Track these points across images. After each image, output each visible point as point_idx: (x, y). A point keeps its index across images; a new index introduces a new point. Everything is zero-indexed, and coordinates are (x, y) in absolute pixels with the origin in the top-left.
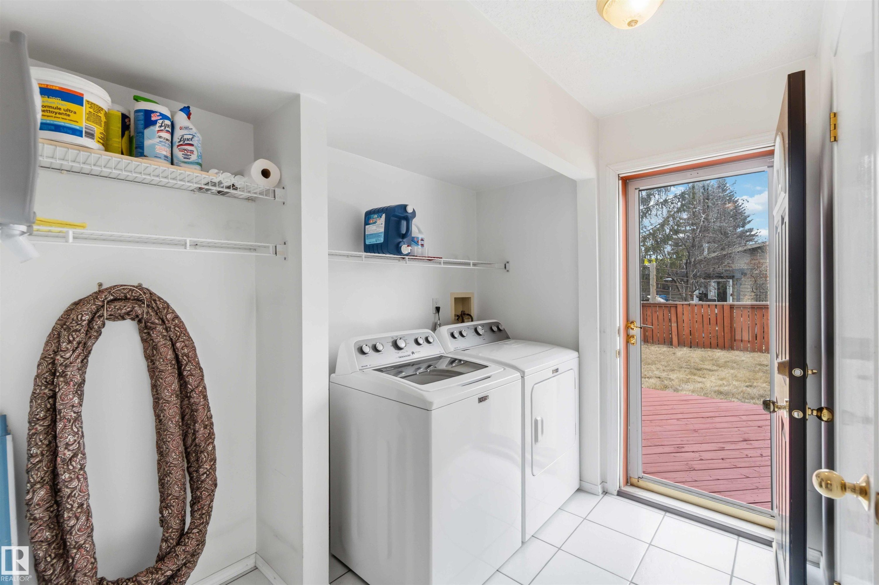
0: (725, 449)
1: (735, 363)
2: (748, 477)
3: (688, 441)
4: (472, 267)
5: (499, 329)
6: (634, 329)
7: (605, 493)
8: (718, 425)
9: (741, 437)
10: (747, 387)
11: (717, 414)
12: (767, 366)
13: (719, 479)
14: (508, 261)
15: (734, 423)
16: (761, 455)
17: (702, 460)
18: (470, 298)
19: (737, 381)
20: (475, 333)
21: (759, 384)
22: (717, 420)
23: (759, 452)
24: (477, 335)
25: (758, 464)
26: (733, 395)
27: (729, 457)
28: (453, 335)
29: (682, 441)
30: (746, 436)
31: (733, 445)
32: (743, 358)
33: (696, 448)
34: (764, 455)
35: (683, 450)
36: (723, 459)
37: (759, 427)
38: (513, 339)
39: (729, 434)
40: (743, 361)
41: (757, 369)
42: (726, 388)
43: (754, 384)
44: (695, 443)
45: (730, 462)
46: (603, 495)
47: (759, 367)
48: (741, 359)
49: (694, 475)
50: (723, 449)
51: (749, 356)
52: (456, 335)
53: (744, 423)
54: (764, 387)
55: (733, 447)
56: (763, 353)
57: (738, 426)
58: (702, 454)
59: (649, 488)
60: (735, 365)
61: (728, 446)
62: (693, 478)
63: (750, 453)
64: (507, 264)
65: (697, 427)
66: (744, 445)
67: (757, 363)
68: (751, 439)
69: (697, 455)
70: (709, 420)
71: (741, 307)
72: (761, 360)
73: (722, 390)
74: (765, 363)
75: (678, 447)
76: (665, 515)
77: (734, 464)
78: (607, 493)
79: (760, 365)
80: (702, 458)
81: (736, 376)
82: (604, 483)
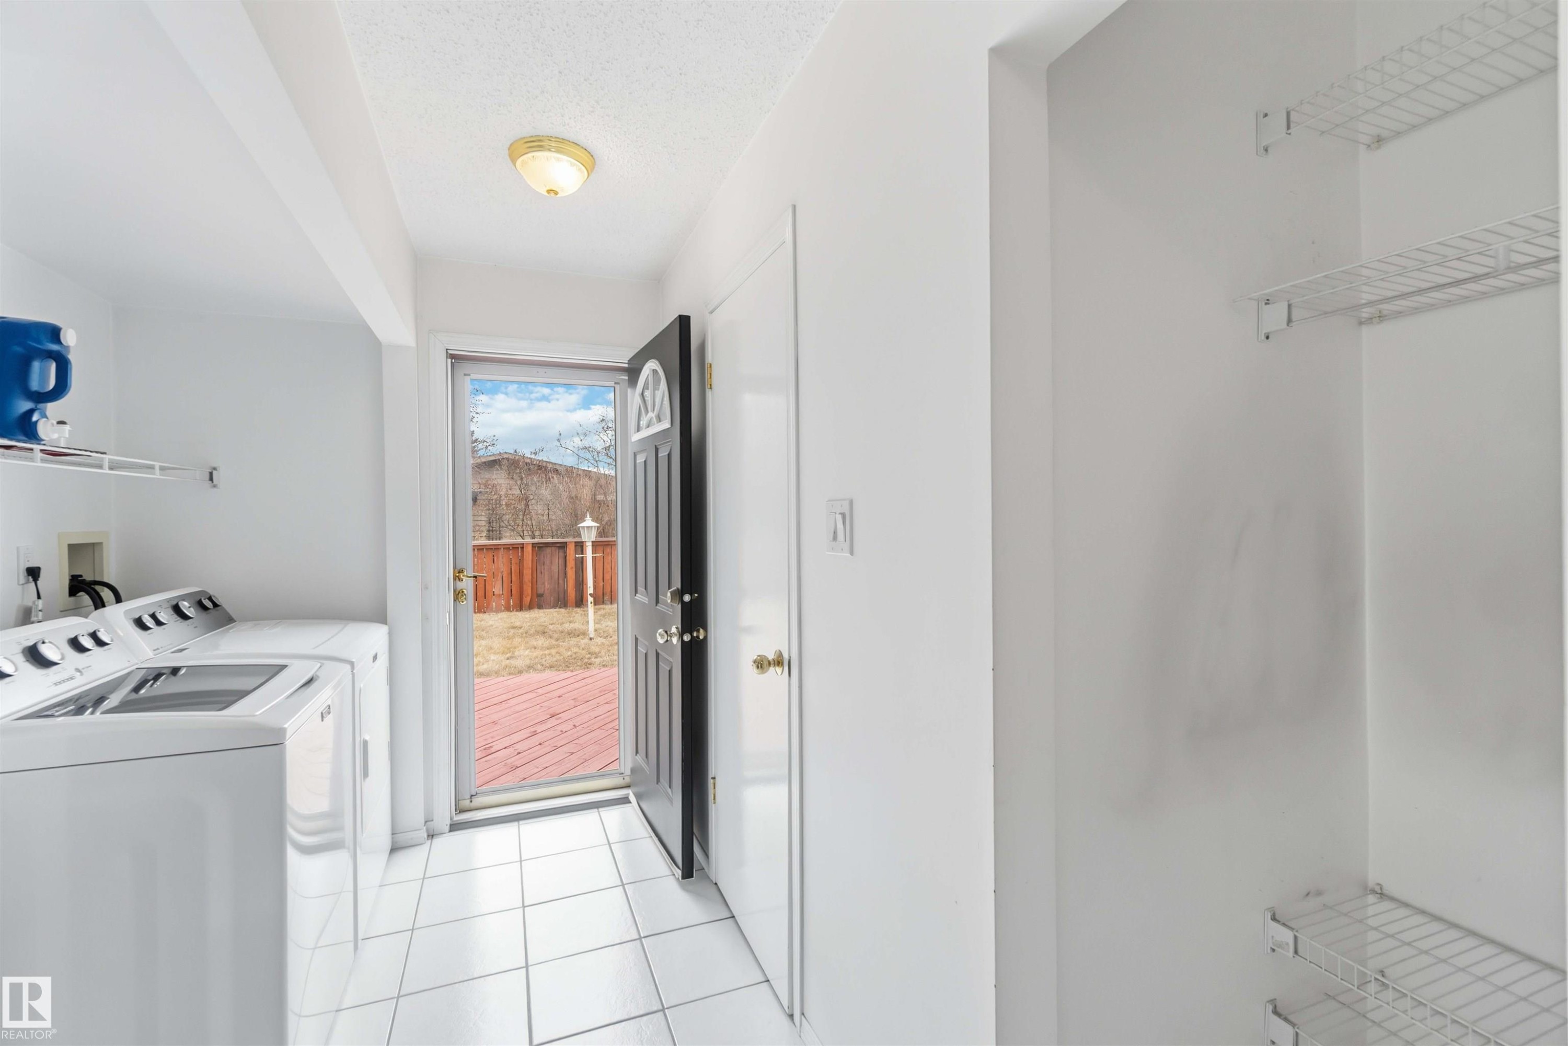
0: (537, 732)
1: (483, 630)
2: (573, 753)
3: (492, 738)
4: (157, 475)
5: (216, 605)
6: (464, 580)
7: (431, 836)
8: (518, 708)
9: (547, 714)
10: (508, 659)
11: (509, 696)
12: (520, 628)
13: (547, 767)
14: (214, 465)
15: (533, 700)
16: (574, 726)
17: (520, 753)
18: (101, 543)
19: (495, 653)
20: (175, 616)
21: (522, 652)
22: (513, 702)
23: (571, 723)
24: (181, 620)
25: (575, 736)
26: (496, 673)
27: (545, 739)
28: (140, 624)
29: (485, 740)
30: (552, 711)
31: (544, 725)
32: (491, 623)
33: (507, 742)
34: (577, 725)
35: (493, 750)
36: (540, 744)
37: (559, 697)
38: (246, 619)
39: (532, 714)
40: (492, 626)
41: (511, 634)
42: (485, 666)
43: (516, 654)
44: (502, 737)
45: (550, 745)
46: (430, 841)
47: (512, 631)
48: (489, 624)
49: (520, 773)
50: (535, 733)
51: (496, 618)
52: (149, 622)
53: (543, 697)
54: (528, 656)
55: (544, 727)
56: (511, 611)
57: (538, 702)
58: (517, 746)
59: (484, 805)
60: (484, 633)
61: (539, 728)
62: (521, 777)
63: (564, 727)
64: (215, 473)
65: (495, 717)
66: (553, 722)
67: (509, 625)
68: (558, 712)
69: (510, 750)
70: (504, 705)
71: (483, 549)
72: (513, 621)
73: (481, 670)
74: (518, 624)
75: (485, 749)
76: (519, 824)
77: (555, 745)
78: (433, 836)
79: (514, 628)
80: (519, 751)
81: (491, 648)
82: (428, 823)
